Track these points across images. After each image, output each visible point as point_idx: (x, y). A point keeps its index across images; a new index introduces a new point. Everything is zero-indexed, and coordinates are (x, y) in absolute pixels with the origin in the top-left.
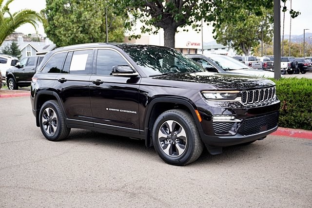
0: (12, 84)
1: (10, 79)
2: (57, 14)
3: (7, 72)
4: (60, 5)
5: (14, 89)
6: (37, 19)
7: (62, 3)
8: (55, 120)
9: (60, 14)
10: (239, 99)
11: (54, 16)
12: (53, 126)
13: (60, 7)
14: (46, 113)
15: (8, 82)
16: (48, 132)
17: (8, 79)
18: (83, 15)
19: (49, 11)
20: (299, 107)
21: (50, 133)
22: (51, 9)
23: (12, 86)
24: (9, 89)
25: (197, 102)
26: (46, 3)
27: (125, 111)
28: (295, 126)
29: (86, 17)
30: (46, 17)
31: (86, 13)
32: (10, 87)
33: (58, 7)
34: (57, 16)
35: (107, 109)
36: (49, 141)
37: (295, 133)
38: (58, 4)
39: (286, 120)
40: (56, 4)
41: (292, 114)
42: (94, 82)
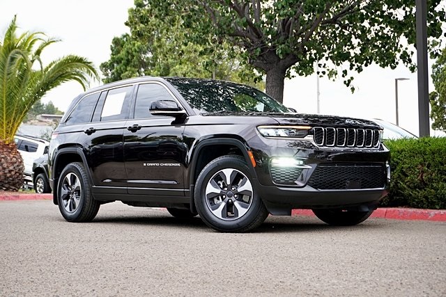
0: (41, 185)
1: (39, 175)
2: (129, 68)
3: (35, 164)
4: (134, 53)
5: (44, 192)
6: (86, 70)
7: (137, 50)
8: (77, 191)
9: (133, 69)
10: (310, 138)
11: (122, 73)
12: (75, 199)
13: (133, 56)
14: (66, 182)
15: (35, 182)
16: (67, 208)
17: (35, 176)
18: (172, 69)
19: (115, 65)
20: (440, 173)
21: (71, 210)
22: (119, 62)
23: (41, 187)
24: (37, 192)
25: (250, 141)
26: (111, 52)
27: (166, 164)
28: (438, 205)
29: (176, 74)
30: (110, 75)
31: (177, 67)
32: (38, 188)
33: (130, 57)
34: (127, 73)
35: (145, 164)
36: (69, 223)
37: (436, 214)
38: (130, 51)
39: (426, 197)
40: (128, 52)
41: (432, 186)
42: (130, 129)
